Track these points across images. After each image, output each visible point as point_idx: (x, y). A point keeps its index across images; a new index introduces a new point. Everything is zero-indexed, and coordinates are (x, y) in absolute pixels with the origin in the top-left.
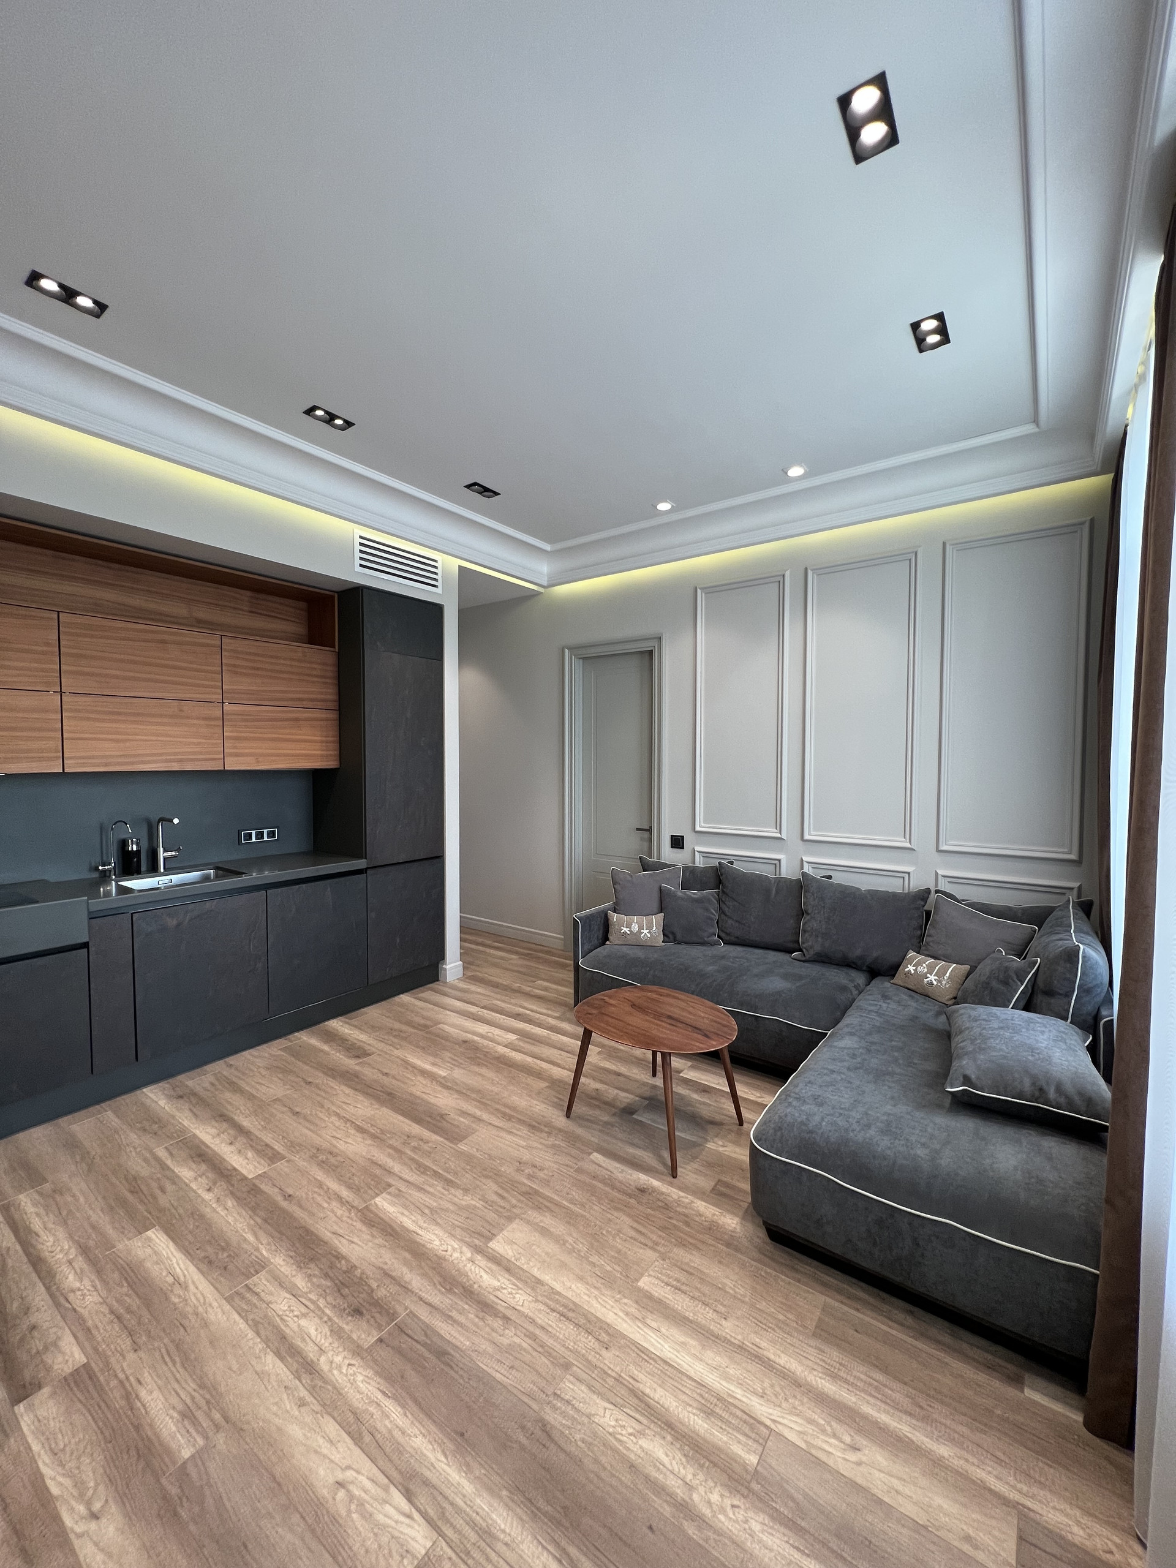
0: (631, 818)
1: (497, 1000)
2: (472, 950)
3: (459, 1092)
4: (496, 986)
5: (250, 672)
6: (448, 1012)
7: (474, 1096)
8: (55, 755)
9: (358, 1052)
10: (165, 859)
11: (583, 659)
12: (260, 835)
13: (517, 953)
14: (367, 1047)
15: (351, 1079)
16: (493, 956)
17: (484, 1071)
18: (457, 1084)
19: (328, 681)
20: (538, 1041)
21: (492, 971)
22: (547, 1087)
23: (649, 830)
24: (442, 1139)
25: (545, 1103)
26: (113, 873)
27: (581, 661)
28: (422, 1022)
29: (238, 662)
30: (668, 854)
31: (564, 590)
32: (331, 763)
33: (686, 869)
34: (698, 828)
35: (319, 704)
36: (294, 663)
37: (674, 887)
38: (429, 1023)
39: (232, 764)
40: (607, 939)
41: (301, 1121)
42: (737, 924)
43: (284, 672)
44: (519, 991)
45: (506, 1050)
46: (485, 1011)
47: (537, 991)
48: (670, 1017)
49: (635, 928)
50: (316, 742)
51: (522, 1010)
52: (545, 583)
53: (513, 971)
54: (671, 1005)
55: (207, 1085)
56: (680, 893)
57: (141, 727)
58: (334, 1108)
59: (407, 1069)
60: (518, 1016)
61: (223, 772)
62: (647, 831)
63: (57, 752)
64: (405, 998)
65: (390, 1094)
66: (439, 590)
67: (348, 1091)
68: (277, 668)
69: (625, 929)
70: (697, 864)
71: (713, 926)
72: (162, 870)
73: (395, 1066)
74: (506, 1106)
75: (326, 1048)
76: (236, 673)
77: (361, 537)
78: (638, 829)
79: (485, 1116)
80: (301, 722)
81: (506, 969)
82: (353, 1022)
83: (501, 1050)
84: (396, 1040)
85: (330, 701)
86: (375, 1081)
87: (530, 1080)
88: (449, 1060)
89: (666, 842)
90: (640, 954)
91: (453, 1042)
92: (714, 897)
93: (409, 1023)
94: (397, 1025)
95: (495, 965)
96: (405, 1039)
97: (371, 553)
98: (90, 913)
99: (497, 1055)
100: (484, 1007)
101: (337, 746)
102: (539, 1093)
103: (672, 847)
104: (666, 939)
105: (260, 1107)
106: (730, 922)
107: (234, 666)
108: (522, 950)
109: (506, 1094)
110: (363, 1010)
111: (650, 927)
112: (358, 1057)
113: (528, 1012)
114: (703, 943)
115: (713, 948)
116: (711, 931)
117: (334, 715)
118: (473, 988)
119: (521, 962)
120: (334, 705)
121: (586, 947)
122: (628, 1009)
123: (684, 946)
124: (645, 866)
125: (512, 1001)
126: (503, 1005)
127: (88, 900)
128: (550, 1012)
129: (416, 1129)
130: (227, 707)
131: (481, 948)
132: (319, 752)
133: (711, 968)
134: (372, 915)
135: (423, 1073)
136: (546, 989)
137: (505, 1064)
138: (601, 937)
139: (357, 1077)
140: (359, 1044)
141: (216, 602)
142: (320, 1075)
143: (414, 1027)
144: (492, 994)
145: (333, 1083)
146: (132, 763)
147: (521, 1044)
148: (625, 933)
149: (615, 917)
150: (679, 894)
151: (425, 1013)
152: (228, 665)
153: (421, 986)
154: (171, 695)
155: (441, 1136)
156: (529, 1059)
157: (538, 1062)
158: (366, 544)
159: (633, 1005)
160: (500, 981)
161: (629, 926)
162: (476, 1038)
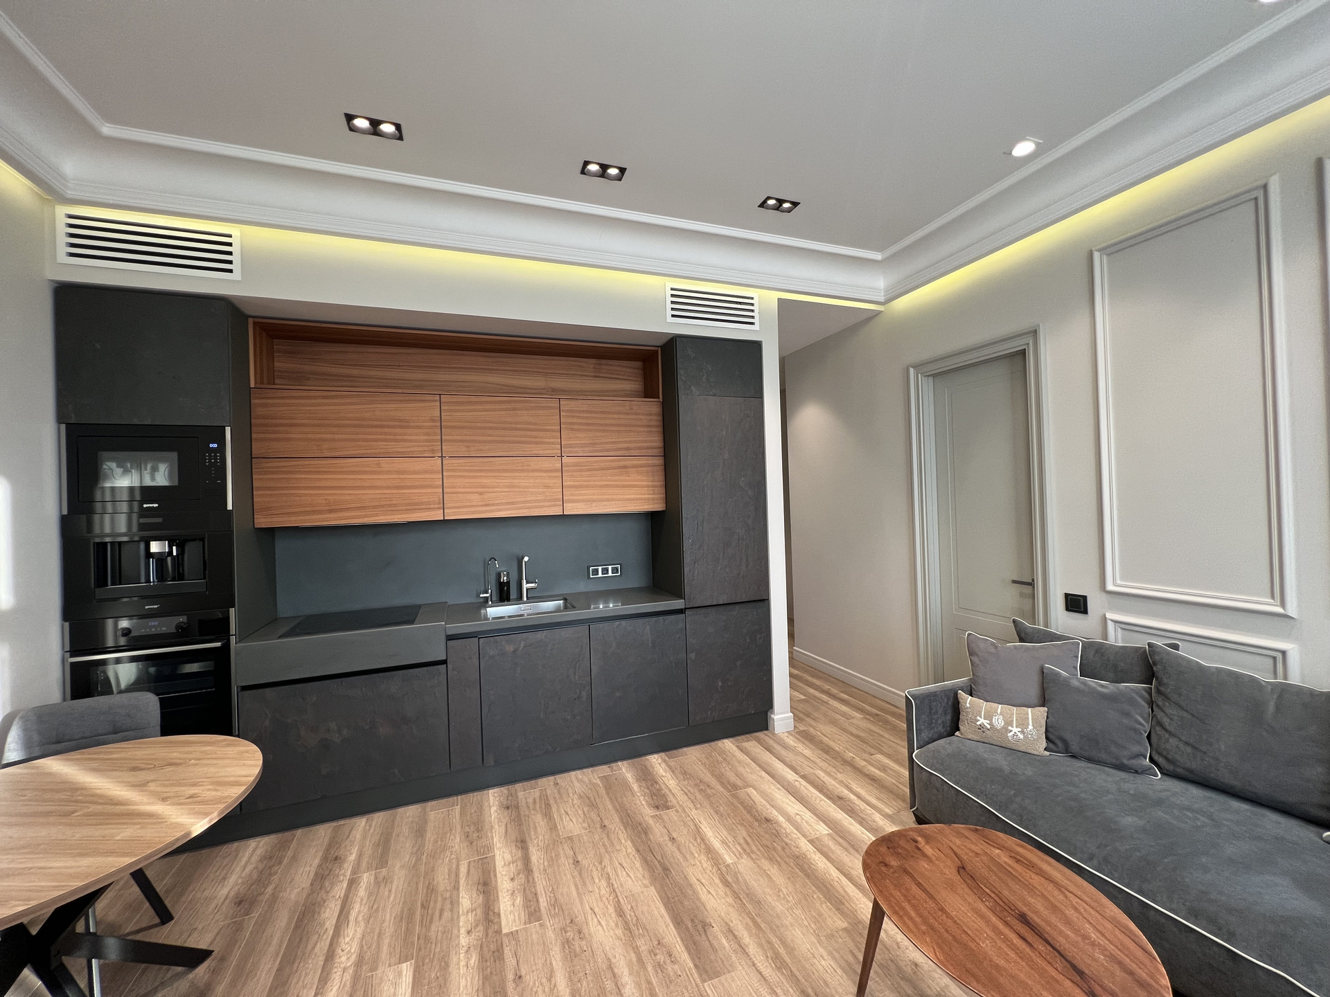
0: (1005, 565)
1: (821, 769)
2: (815, 697)
3: (736, 896)
4: (826, 750)
5: (584, 427)
6: (763, 774)
7: (750, 907)
8: (439, 506)
9: (660, 801)
10: (527, 589)
11: (934, 376)
12: (605, 571)
13: (861, 710)
14: (671, 798)
15: (639, 832)
16: (835, 710)
17: (774, 871)
18: (737, 881)
19: (653, 429)
20: (853, 846)
21: (828, 729)
22: (845, 930)
23: (1031, 584)
24: (691, 965)
25: (834, 958)
26: (489, 599)
27: (931, 379)
28: (733, 778)
29: (575, 420)
30: (1061, 620)
31: (904, 303)
32: (658, 506)
33: (1088, 646)
34: (1110, 587)
35: (644, 452)
36: (622, 416)
37: (1067, 671)
38: (739, 783)
39: (571, 509)
40: (958, 729)
41: (576, 873)
42: (1189, 750)
43: (612, 425)
44: (850, 764)
45: (810, 848)
46: (804, 783)
47: (872, 769)
48: (1023, 919)
49: (999, 722)
50: (642, 487)
51: (846, 792)
52: (882, 299)
53: (852, 734)
54: (1031, 888)
55: (530, 800)
56: (1078, 680)
57: (498, 481)
58: (609, 869)
59: (695, 840)
60: (838, 800)
61: (563, 517)
62: (1027, 584)
63: (439, 504)
64: (728, 744)
65: (666, 869)
66: (756, 327)
67: (631, 849)
68: (607, 422)
69: (981, 721)
70: (1112, 640)
71: (1139, 743)
72: (525, 599)
73: (685, 831)
74: (784, 943)
75: (635, 787)
76: (572, 429)
77: (672, 289)
78: (1014, 582)
79: (753, 949)
80: (629, 470)
81: (844, 730)
82: (672, 763)
83: (805, 846)
84: (699, 796)
85: (655, 448)
86: (660, 845)
87: (825, 908)
88: (742, 841)
89: (1058, 603)
90: (1002, 761)
91: (754, 817)
92: (1142, 697)
93: (720, 778)
94: (708, 778)
95: (834, 723)
96: (708, 797)
97: (683, 303)
98: (447, 636)
99: (796, 851)
100: (804, 777)
101: (663, 490)
102: (830, 937)
103: (1067, 609)
104: (1051, 746)
105: (555, 841)
106: (1173, 741)
107: (571, 423)
108: (867, 707)
109: (788, 920)
110: (685, 749)
111: (1022, 724)
112: (657, 807)
113: (853, 797)
114: (1121, 767)
115: (1139, 779)
116: (1136, 749)
117: (660, 461)
118: (800, 747)
119: (865, 724)
120: (660, 452)
121: (925, 735)
122: (951, 873)
123: (1082, 764)
124: (1023, 635)
125: (839, 776)
126: (827, 779)
127: (445, 624)
128: (880, 805)
129: (671, 936)
130: (565, 460)
131: (824, 697)
132: (646, 496)
133: (1129, 820)
134: (692, 656)
135: (709, 851)
136: (884, 769)
137: (802, 869)
138: (948, 723)
139: (646, 833)
140: (665, 791)
141: (567, 372)
142: (617, 819)
143: (722, 784)
144: (818, 761)
145: (623, 835)
146: (492, 511)
147: (831, 844)
148: (982, 726)
149: (967, 701)
150: (1075, 683)
151: (741, 769)
152: (565, 423)
153: (748, 733)
154: (521, 453)
155: (693, 959)
156: (834, 873)
157: (844, 880)
158: (677, 294)
159: (961, 869)
160: (832, 744)
161: (989, 716)
162: (781, 819)
